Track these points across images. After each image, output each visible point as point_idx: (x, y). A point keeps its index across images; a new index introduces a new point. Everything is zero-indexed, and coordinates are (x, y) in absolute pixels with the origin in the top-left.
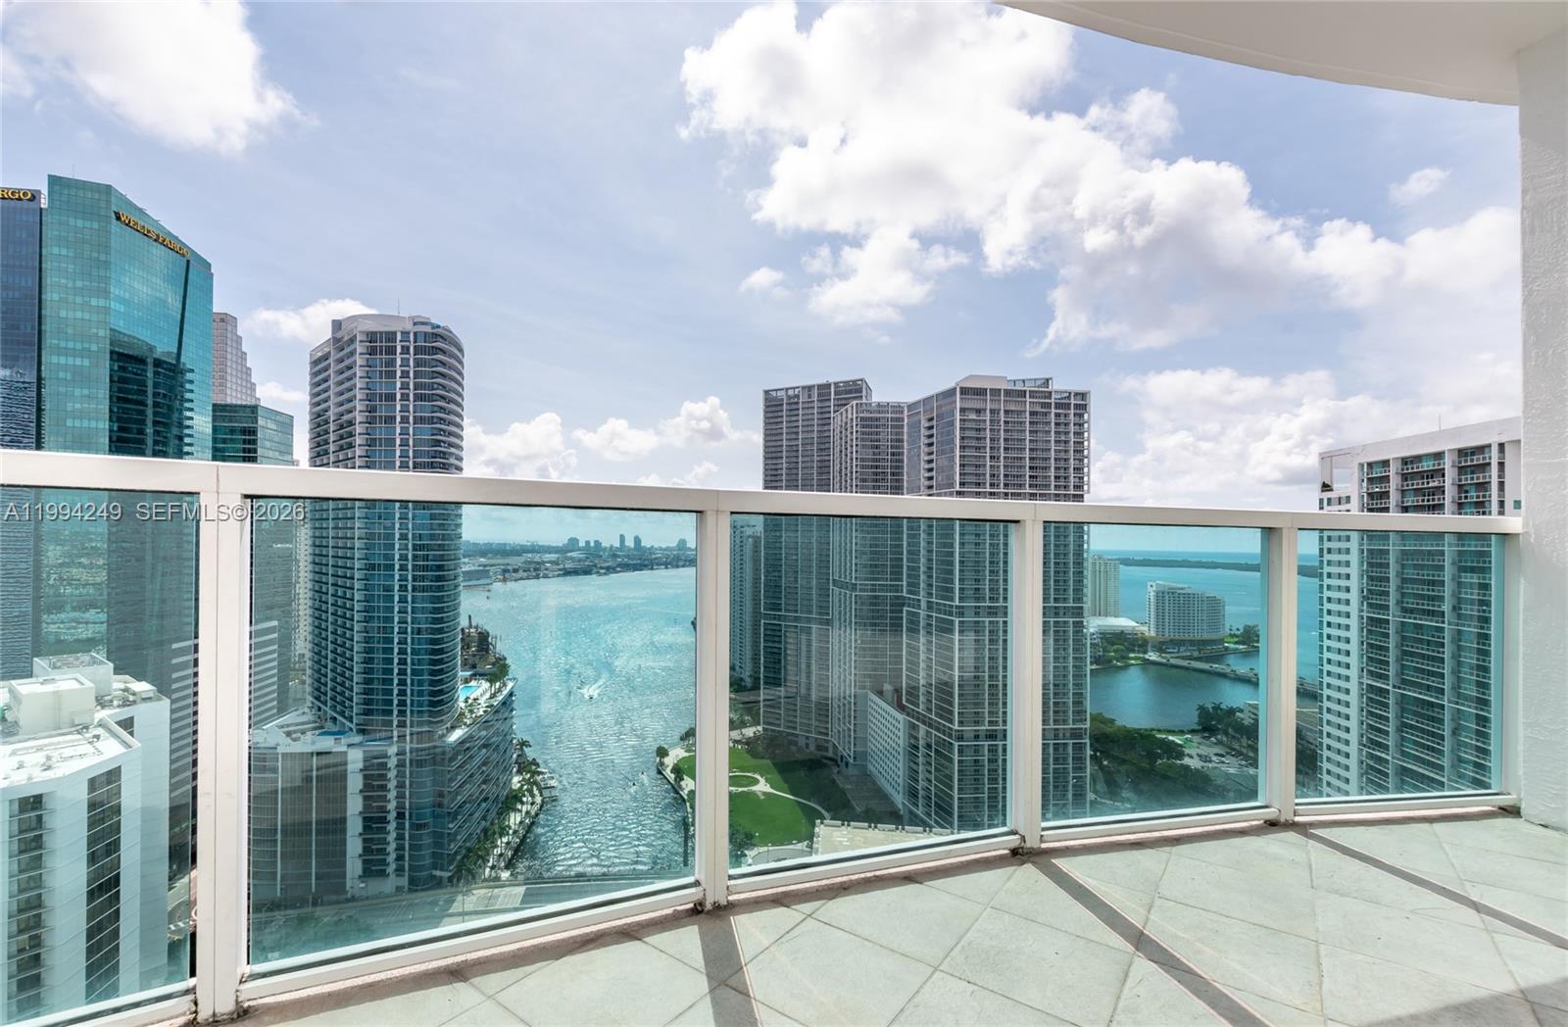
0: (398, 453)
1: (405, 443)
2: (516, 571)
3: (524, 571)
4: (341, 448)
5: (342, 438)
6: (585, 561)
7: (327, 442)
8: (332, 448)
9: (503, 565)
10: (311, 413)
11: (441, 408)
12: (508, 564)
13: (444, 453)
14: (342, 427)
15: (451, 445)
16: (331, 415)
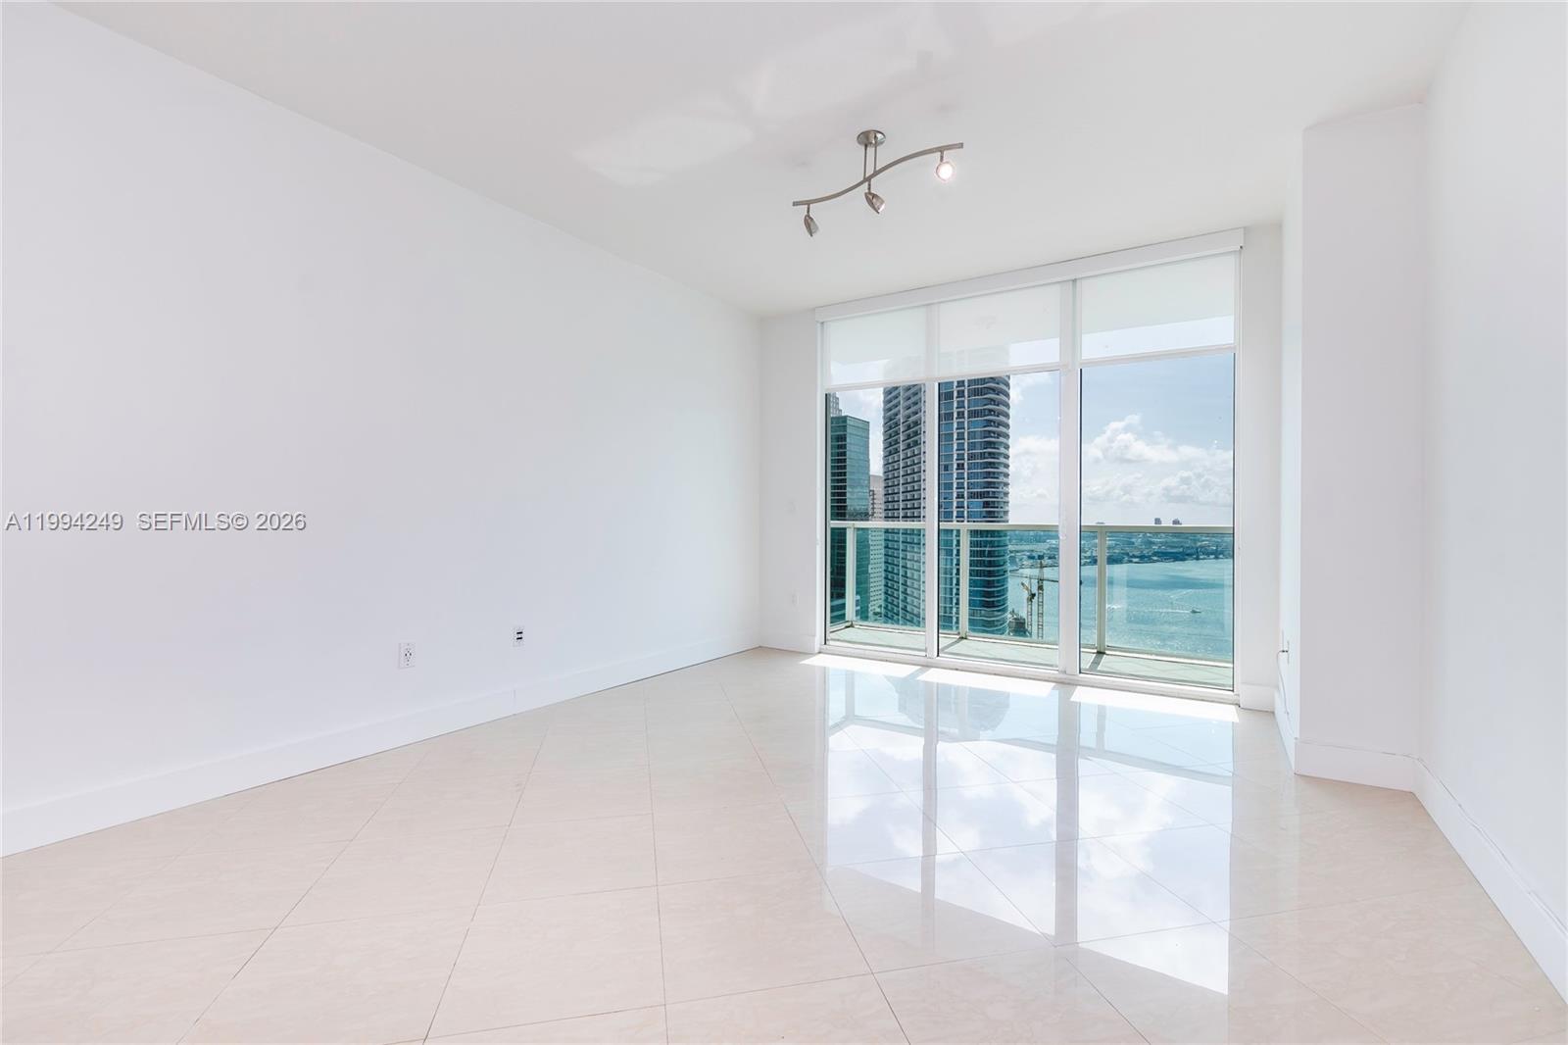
0: (955, 447)
1: (961, 437)
2: (1041, 557)
3: (1050, 558)
4: (909, 446)
5: (909, 437)
6: (1114, 548)
7: (897, 442)
8: (902, 446)
9: (1028, 551)
10: (884, 417)
11: (992, 400)
12: (1032, 551)
13: (994, 443)
14: (909, 427)
15: (999, 435)
16: (901, 418)
